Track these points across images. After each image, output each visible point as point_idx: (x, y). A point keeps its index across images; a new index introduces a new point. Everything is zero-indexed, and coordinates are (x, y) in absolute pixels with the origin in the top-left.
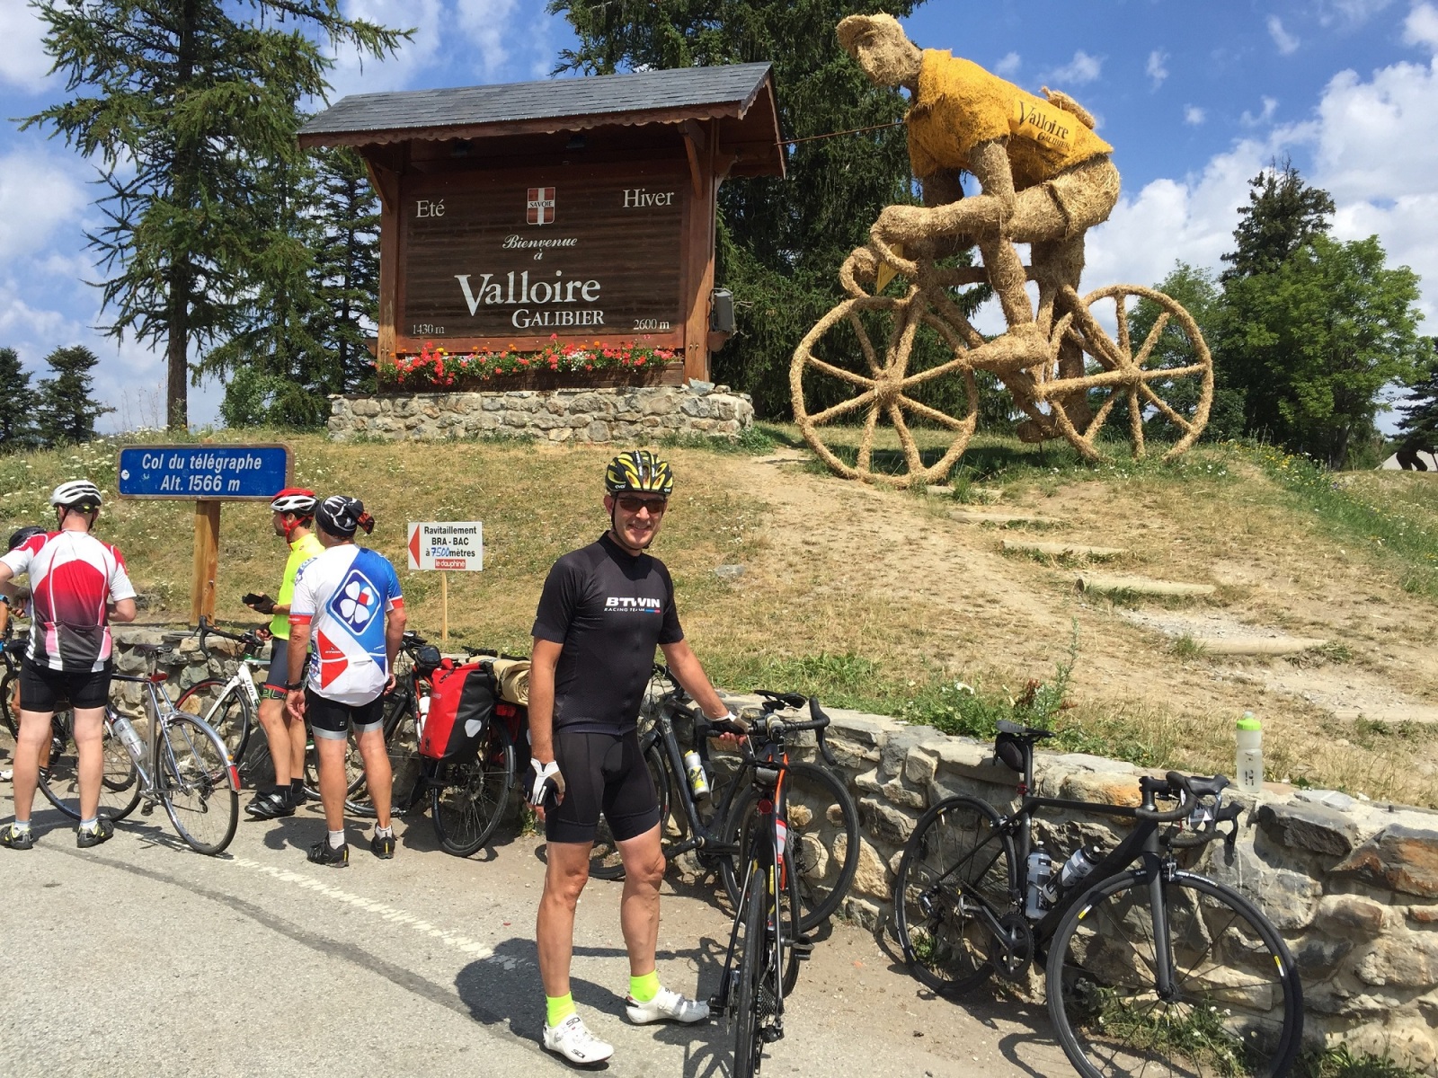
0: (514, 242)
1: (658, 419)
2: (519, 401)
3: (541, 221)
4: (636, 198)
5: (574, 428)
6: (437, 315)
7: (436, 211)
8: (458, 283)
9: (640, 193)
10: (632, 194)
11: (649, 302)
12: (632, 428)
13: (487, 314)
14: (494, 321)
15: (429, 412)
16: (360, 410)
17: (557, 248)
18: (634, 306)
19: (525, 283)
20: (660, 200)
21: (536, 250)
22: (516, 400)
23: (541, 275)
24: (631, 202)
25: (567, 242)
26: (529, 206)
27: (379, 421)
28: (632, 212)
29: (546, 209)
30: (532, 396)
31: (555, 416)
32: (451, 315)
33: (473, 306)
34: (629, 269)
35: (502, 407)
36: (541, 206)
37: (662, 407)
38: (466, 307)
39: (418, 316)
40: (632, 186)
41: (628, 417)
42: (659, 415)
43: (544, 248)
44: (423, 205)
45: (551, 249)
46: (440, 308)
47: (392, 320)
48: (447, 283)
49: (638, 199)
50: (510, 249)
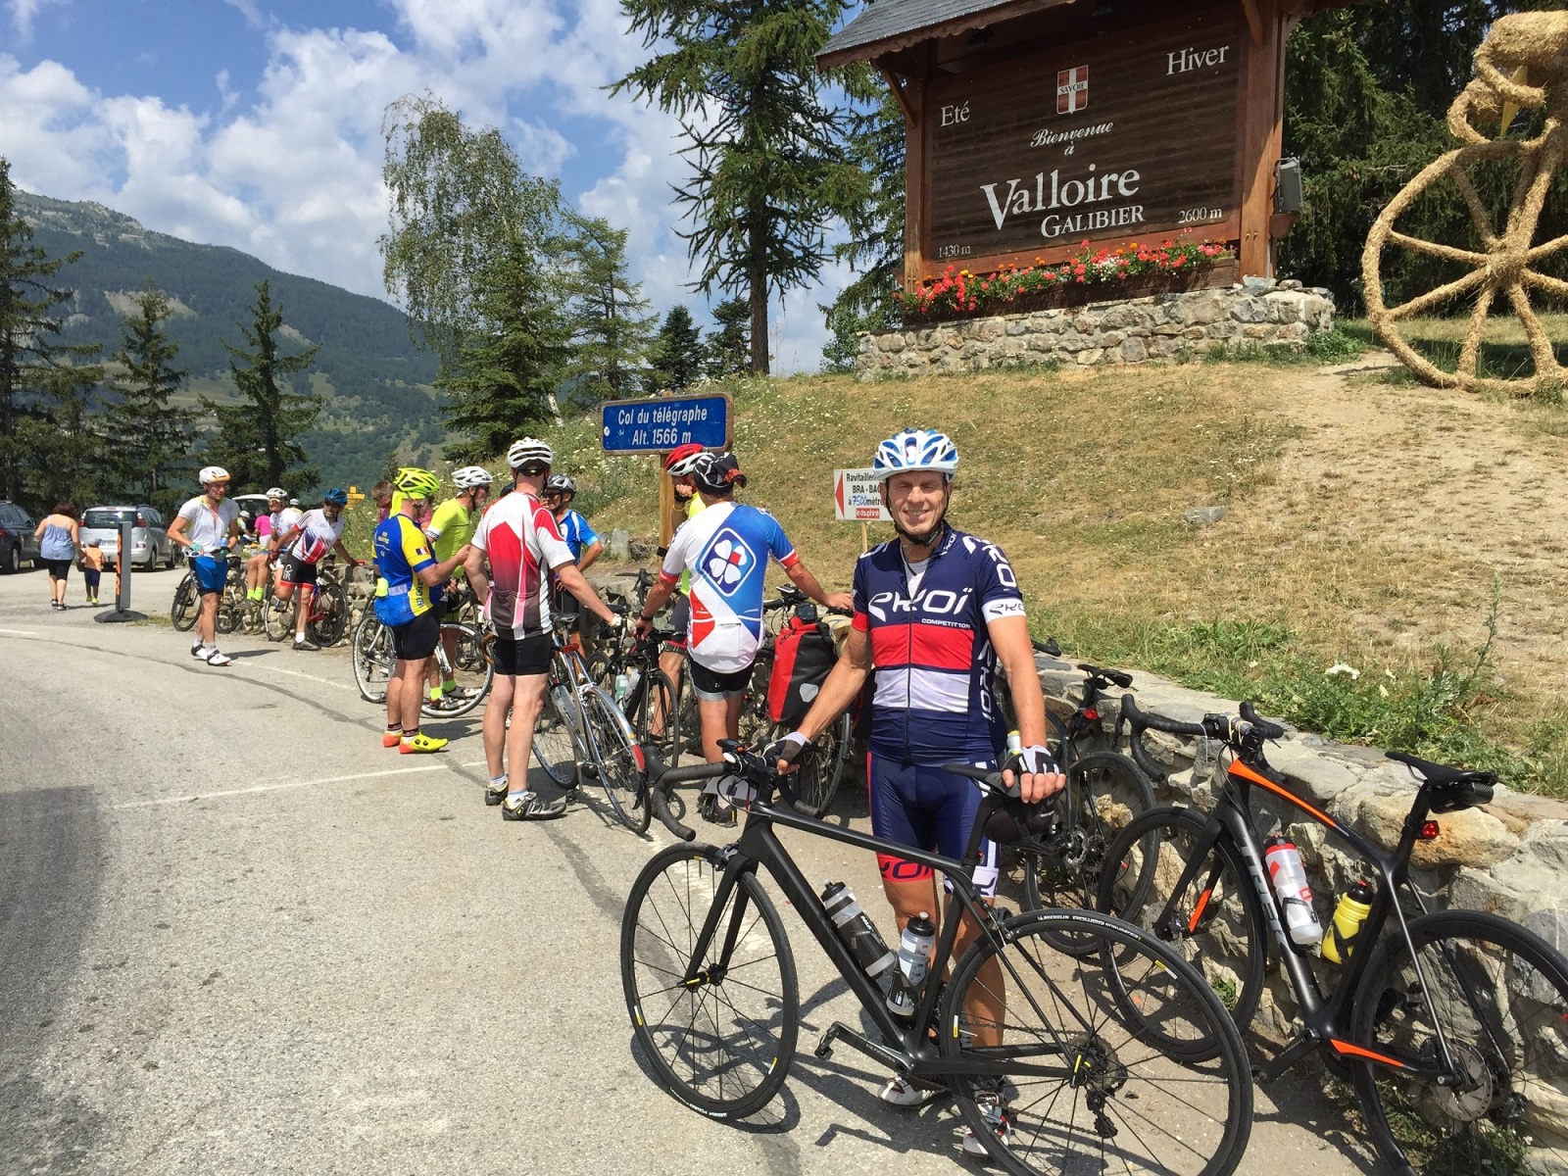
0: (1043, 138)
1: (1203, 329)
2: (1045, 322)
3: (1072, 109)
4: (1183, 61)
5: (1105, 348)
6: (963, 234)
7: (961, 116)
8: (983, 194)
9: (1187, 54)
10: (1177, 57)
11: (1197, 188)
12: (1172, 342)
13: (1016, 226)
14: (1022, 232)
15: (953, 342)
16: (886, 345)
17: (1090, 138)
18: (1179, 194)
19: (1055, 184)
20: (1211, 59)
21: (1066, 144)
22: (1041, 321)
23: (1073, 172)
24: (1177, 67)
25: (1102, 129)
26: (1059, 92)
27: (904, 356)
28: (1180, 78)
29: (1078, 93)
30: (1058, 315)
31: (1084, 336)
32: (978, 232)
33: (999, 219)
34: (1174, 150)
35: (1028, 330)
36: (1072, 90)
37: (1208, 314)
38: (993, 221)
39: (944, 237)
40: (1176, 48)
41: (1168, 330)
42: (1204, 324)
43: (1076, 140)
44: (947, 112)
45: (1084, 139)
46: (968, 225)
47: (918, 245)
48: (973, 196)
49: (1186, 61)
50: (1039, 148)
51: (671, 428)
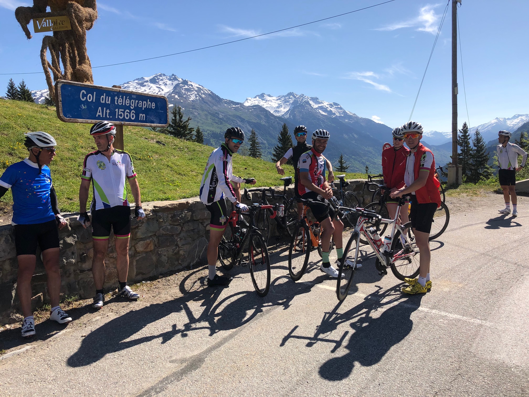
51: (131, 110)
